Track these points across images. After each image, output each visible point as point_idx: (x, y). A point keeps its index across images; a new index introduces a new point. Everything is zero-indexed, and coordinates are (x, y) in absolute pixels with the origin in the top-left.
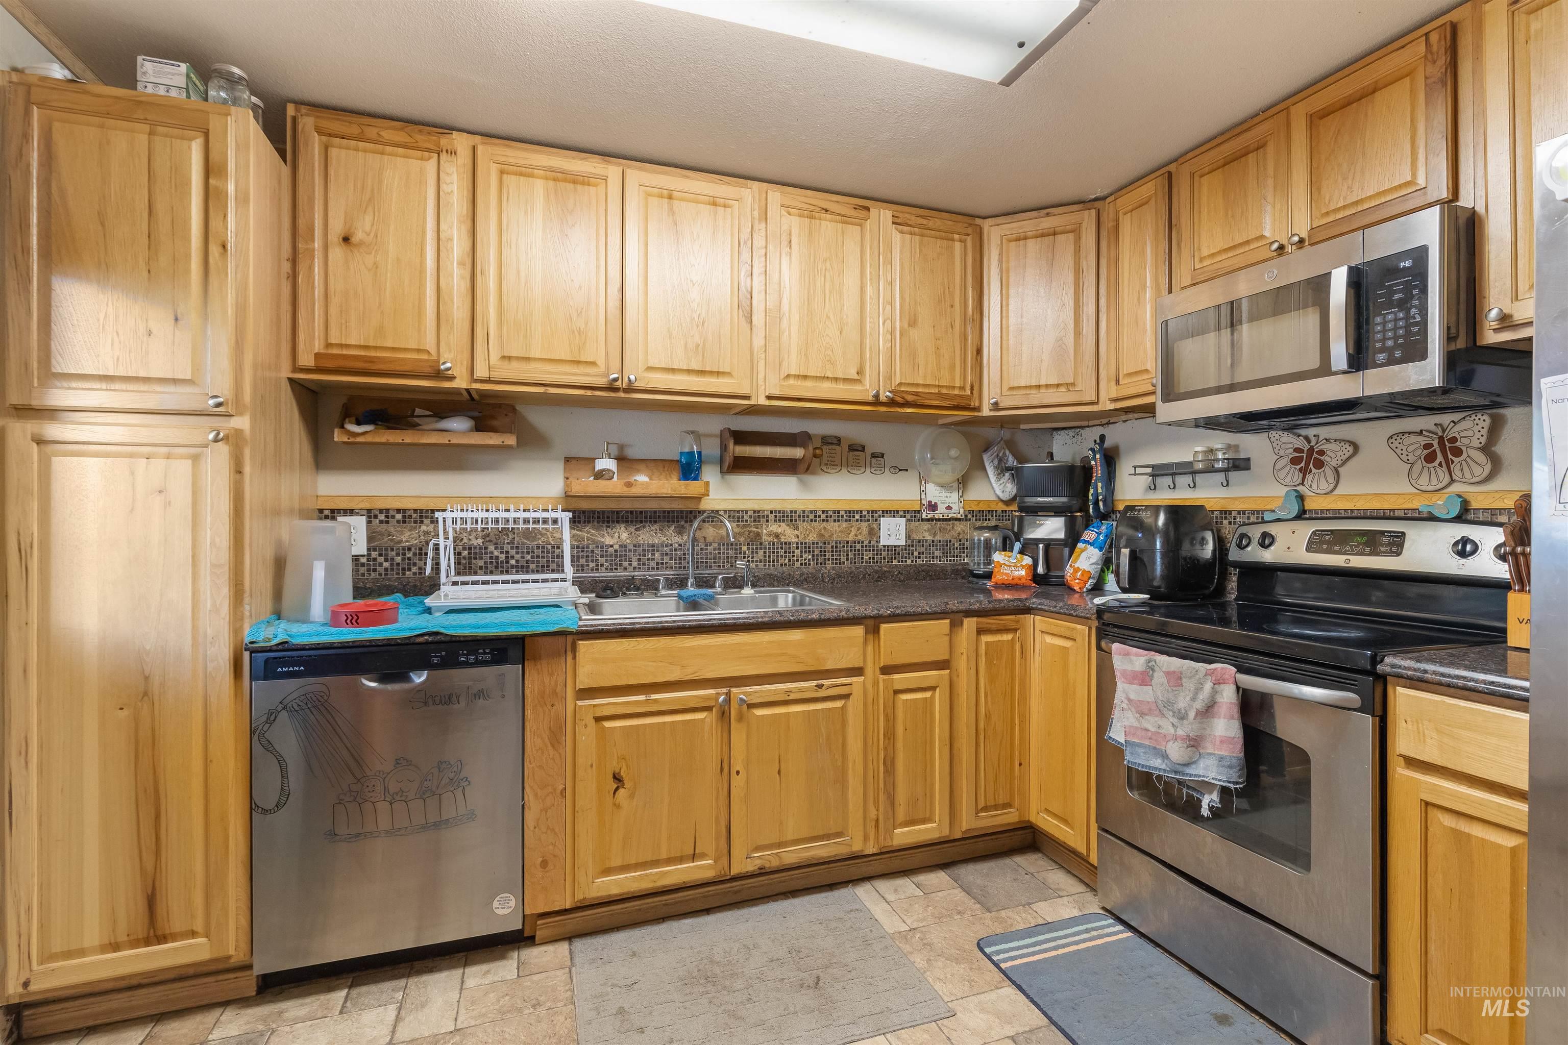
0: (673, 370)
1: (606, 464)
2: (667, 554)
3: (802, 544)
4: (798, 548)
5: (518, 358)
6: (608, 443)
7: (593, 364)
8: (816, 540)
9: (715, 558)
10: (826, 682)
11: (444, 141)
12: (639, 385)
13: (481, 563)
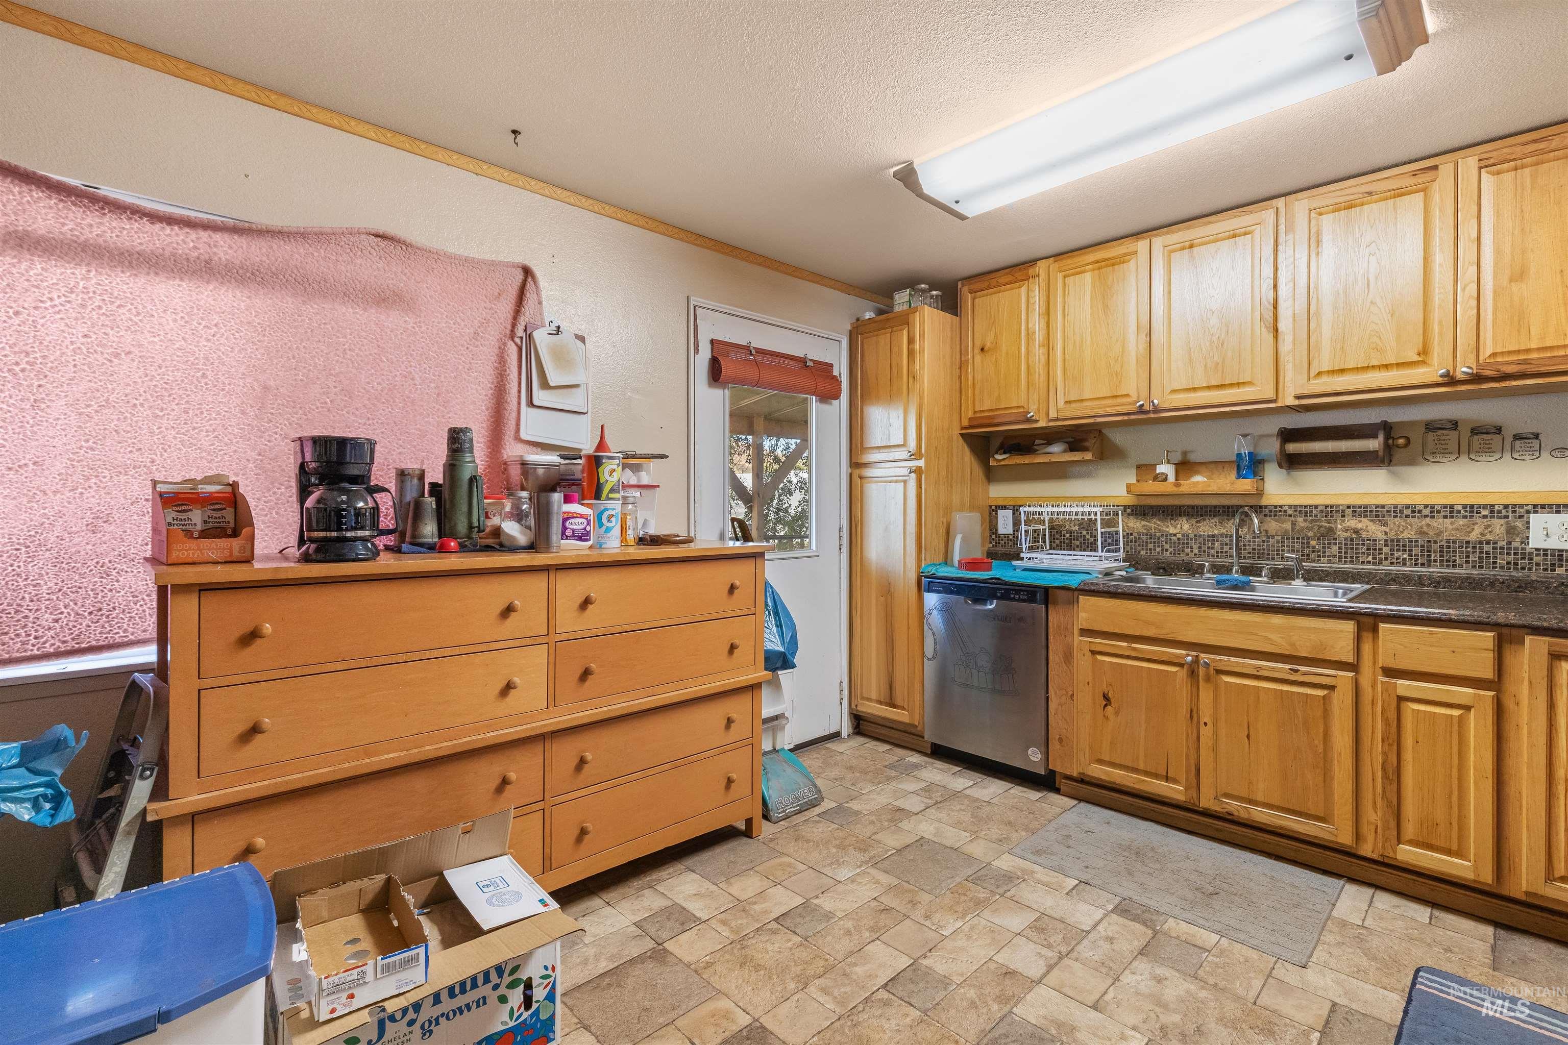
0: (1194, 389)
1: (1164, 468)
2: (1226, 544)
3: (1392, 541)
4: (1386, 545)
5: (1075, 401)
6: (1168, 452)
7: (1128, 395)
8: (1414, 537)
9: (1278, 550)
10: (1303, 669)
11: (1031, 272)
12: (1166, 405)
13: (1078, 543)
